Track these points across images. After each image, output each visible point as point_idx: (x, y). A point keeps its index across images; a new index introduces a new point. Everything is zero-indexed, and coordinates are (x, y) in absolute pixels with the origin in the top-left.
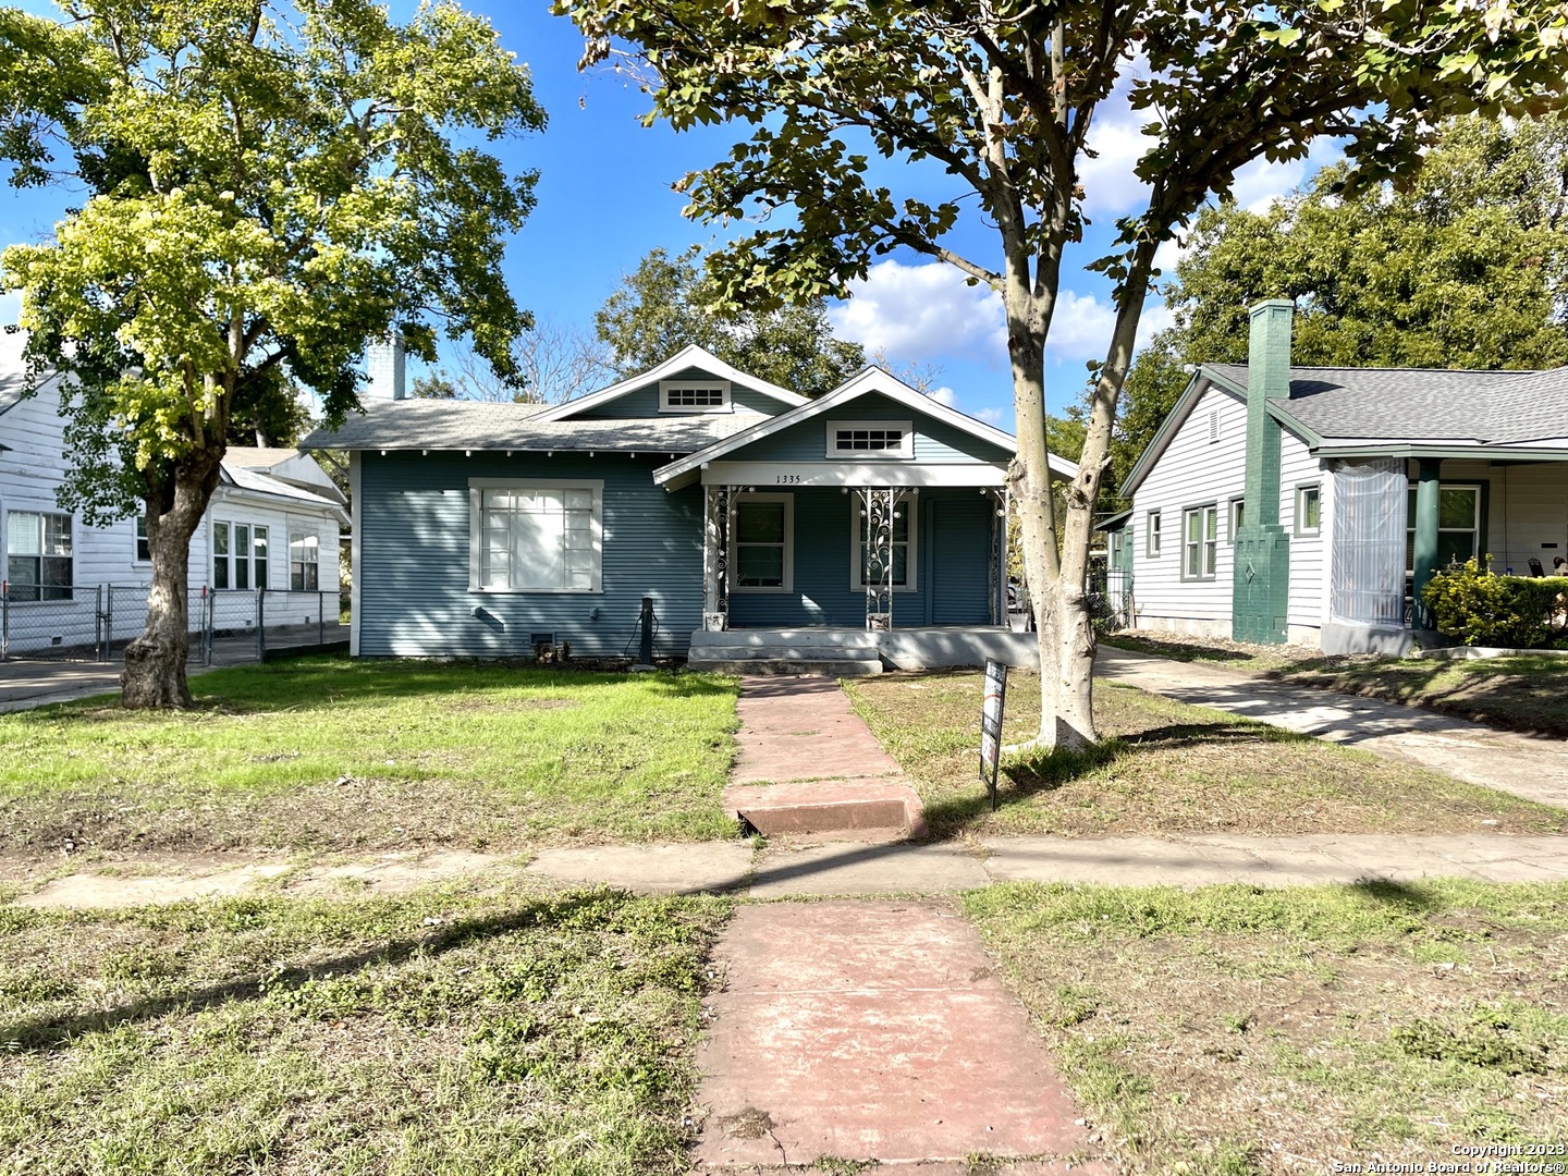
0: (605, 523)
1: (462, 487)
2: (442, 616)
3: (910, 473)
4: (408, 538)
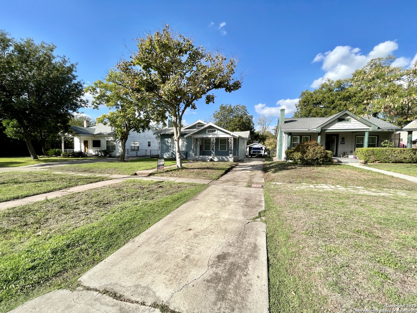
0: (186, 142)
1: (171, 138)
2: (169, 153)
3: (217, 135)
4: (165, 144)
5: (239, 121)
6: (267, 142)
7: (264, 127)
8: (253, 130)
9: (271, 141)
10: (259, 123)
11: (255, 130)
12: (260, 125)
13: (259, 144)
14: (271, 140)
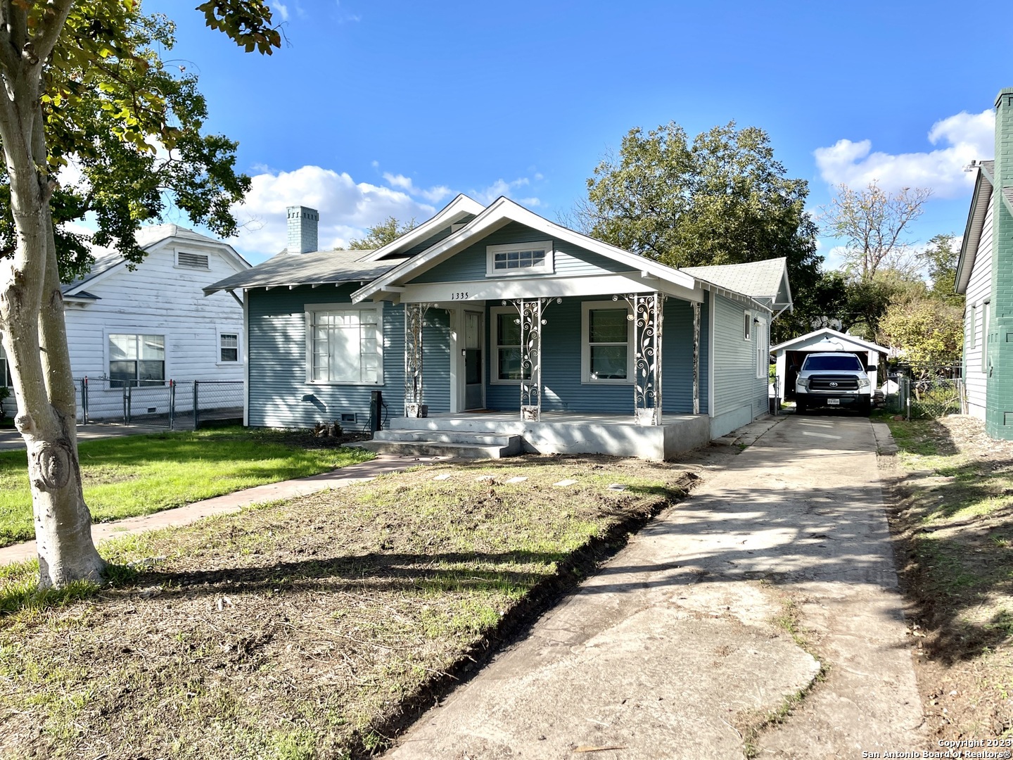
0: (385, 334)
1: (301, 311)
2: (291, 400)
3: (551, 285)
4: (273, 347)
5: (729, 212)
6: (891, 321)
7: (873, 242)
8: (808, 262)
9: (919, 317)
10: (841, 226)
11: (822, 259)
12: (851, 234)
13: (847, 335)
14: (919, 314)
